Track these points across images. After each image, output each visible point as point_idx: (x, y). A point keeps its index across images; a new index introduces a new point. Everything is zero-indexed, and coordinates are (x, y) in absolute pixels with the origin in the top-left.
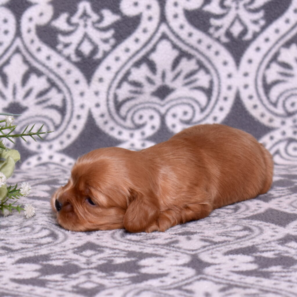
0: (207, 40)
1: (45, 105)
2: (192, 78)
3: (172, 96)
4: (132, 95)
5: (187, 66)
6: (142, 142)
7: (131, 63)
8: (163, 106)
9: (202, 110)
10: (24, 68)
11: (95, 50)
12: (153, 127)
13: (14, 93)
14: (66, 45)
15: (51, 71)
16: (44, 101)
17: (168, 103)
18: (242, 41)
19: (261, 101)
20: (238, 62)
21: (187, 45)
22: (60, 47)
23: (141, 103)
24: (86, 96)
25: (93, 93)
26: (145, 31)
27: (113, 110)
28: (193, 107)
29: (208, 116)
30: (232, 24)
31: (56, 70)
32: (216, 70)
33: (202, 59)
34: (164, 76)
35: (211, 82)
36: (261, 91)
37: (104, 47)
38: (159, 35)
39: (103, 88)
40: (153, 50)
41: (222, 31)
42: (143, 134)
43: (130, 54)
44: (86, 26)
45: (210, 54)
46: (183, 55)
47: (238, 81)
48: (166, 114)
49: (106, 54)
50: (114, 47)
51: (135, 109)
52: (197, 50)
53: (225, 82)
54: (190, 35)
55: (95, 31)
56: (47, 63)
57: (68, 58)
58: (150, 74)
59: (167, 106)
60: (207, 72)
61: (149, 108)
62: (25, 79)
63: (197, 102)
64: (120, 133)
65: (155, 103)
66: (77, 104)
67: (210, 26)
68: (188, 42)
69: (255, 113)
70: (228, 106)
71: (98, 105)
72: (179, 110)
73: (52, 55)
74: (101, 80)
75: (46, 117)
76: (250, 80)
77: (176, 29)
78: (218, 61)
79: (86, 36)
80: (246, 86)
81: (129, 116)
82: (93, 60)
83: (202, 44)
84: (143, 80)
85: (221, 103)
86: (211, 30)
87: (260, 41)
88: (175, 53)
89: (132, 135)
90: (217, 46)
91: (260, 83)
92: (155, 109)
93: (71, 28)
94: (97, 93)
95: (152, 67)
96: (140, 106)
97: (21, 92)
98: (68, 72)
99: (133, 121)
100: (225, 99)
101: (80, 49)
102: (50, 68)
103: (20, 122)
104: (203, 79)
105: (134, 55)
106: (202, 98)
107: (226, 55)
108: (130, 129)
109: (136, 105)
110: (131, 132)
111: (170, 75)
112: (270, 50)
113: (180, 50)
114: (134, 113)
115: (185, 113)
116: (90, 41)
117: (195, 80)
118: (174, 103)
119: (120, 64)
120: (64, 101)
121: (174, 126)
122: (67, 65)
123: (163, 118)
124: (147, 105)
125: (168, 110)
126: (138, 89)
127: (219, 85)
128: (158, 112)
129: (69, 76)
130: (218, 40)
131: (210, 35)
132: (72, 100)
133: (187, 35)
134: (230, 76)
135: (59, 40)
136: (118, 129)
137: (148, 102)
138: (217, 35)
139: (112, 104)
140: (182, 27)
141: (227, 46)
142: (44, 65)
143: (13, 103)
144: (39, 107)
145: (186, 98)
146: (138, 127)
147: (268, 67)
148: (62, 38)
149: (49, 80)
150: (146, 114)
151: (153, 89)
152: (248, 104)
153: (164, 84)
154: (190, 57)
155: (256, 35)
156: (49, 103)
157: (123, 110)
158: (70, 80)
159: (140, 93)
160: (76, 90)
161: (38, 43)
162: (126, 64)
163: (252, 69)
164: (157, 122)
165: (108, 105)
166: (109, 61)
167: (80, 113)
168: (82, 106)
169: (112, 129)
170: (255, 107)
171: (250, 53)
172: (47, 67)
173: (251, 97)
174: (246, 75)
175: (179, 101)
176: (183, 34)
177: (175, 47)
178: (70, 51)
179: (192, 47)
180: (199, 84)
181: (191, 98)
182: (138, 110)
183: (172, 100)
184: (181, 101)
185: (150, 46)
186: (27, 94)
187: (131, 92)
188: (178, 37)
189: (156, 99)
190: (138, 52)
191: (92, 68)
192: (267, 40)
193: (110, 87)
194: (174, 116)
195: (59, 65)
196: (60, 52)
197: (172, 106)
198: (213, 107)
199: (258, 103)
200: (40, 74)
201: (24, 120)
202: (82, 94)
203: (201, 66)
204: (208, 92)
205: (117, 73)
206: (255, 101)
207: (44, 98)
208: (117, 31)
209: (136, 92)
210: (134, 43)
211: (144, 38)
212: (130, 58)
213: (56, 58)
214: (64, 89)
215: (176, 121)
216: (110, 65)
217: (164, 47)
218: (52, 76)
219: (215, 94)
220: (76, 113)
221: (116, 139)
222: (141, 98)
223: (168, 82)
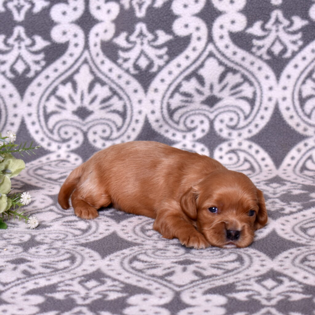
0: (250, 58)
1: (108, 110)
2: (238, 89)
3: (220, 104)
4: (183, 104)
5: (232, 79)
6: (192, 143)
7: (182, 77)
8: (212, 112)
9: (246, 118)
10: (90, 78)
11: (151, 65)
12: (203, 131)
13: (82, 99)
14: (126, 60)
15: (113, 81)
16: (107, 107)
17: (216, 110)
18: (283, 59)
19: (297, 112)
20: (278, 77)
21: (233, 62)
22: (120, 61)
23: (191, 110)
24: (144, 103)
25: (149, 101)
26: (194, 49)
27: (167, 116)
28: (238, 114)
29: (250, 123)
30: (273, 44)
31: (117, 81)
32: (259, 83)
33: (246, 73)
34: (212, 87)
35: (255, 93)
36: (297, 103)
37: (158, 62)
38: (206, 53)
39: (158, 97)
40: (202, 66)
41: (263, 51)
42: (194, 136)
43: (181, 69)
44: (142, 44)
45: (254, 69)
46: (228, 70)
47: (277, 94)
48: (214, 119)
49: (160, 68)
50: (167, 62)
51: (187, 115)
52: (241, 66)
53: (267, 94)
54: (235, 53)
55: (150, 48)
56: (109, 74)
57: (127, 71)
58: (199, 87)
59: (215, 113)
60: (251, 84)
61: (199, 114)
62: (91, 87)
63: (242, 110)
64: (174, 135)
65: (205, 110)
66: (136, 110)
67: (252, 46)
68: (233, 59)
69: (292, 123)
70: (268, 115)
71: (153, 112)
72: (226, 117)
73: (113, 68)
74: (156, 90)
75: (109, 120)
76: (288, 94)
77: (222, 49)
78: (260, 76)
79: (142, 52)
80: (284, 99)
81: (182, 120)
82: (149, 73)
83: (246, 61)
84: (192, 92)
85: (262, 112)
86: (254, 50)
87: (298, 59)
88: (221, 69)
89: (184, 137)
90: (259, 63)
91: (296, 97)
92: (204, 115)
93: (130, 46)
94: (152, 102)
95: (201, 80)
96: (191, 113)
97: (88, 98)
98: (128, 83)
99: (185, 125)
100: (266, 109)
101: (137, 63)
102: (111, 79)
103: (87, 123)
104: (247, 90)
105: (184, 70)
106: (246, 107)
107: (267, 70)
108: (182, 131)
109: (187, 112)
110: (184, 134)
111: (217, 87)
112: (306, 68)
113: (226, 66)
114: (186, 119)
115: (231, 119)
116: (146, 56)
117: (241, 91)
118: (222, 110)
119: (172, 77)
120: (125, 107)
121: (221, 130)
122: (126, 77)
123: (212, 123)
124: (197, 112)
125: (216, 116)
126: (189, 99)
127: (262, 97)
128: (208, 117)
129: (129, 86)
130: (260, 57)
131: (253, 54)
132: (132, 106)
133: (232, 53)
134: (271, 89)
135: (119, 56)
136: (172, 131)
137: (199, 109)
138: (259, 53)
139: (165, 111)
140: (227, 47)
141: (268, 62)
142: (106, 76)
143: (81, 107)
144: (103, 112)
145: (232, 106)
146: (190, 130)
147: (304, 82)
148: (121, 54)
149: (111, 89)
150: (197, 119)
151: (202, 98)
152: (286, 115)
153: (212, 94)
154: (235, 72)
155: (294, 54)
156: (112, 108)
157: (176, 116)
158: (129, 89)
159: (191, 102)
160: (135, 98)
161: (102, 57)
162: (177, 77)
163: (290, 84)
164: (206, 126)
165: (162, 112)
166: (163, 74)
167: (138, 118)
168: (140, 112)
169: (167, 131)
170: (292, 117)
171: (289, 69)
172: (109, 78)
173: (288, 109)
174: (285, 88)
175: (226, 109)
176: (229, 53)
177: (221, 63)
178: (129, 65)
179: (237, 64)
180: (243, 94)
181: (236, 107)
182: (190, 116)
183: (219, 108)
184: (228, 109)
185: (199, 63)
186: (93, 101)
187: (182, 101)
188: (223, 55)
189: (205, 107)
190: (188, 68)
191: (149, 80)
192: (304, 58)
193: (164, 97)
194: (222, 121)
195: (119, 77)
196: (120, 66)
197: (220, 113)
198: (255, 116)
199: (294, 114)
200: (103, 84)
201: (90, 122)
202: (140, 102)
203: (245, 79)
204: (252, 102)
205: (170, 85)
206: (292, 112)
207: (107, 104)
208: (170, 49)
209: (187, 101)
210: (185, 59)
211: (193, 56)
212: (181, 73)
213: (117, 71)
214: (125, 97)
215: (223, 126)
216: (163, 78)
217: (211, 64)
218: (114, 86)
219: (257, 104)
220: (135, 118)
221: (171, 140)
222: (192, 106)
223: (216, 93)
